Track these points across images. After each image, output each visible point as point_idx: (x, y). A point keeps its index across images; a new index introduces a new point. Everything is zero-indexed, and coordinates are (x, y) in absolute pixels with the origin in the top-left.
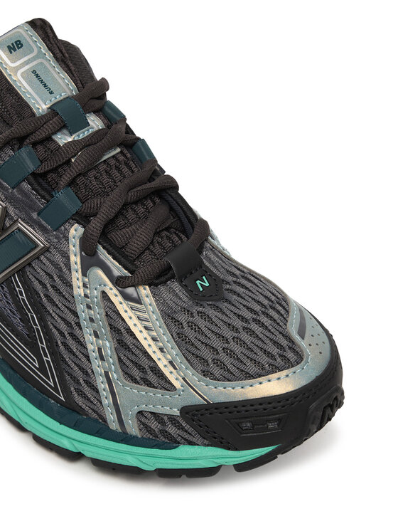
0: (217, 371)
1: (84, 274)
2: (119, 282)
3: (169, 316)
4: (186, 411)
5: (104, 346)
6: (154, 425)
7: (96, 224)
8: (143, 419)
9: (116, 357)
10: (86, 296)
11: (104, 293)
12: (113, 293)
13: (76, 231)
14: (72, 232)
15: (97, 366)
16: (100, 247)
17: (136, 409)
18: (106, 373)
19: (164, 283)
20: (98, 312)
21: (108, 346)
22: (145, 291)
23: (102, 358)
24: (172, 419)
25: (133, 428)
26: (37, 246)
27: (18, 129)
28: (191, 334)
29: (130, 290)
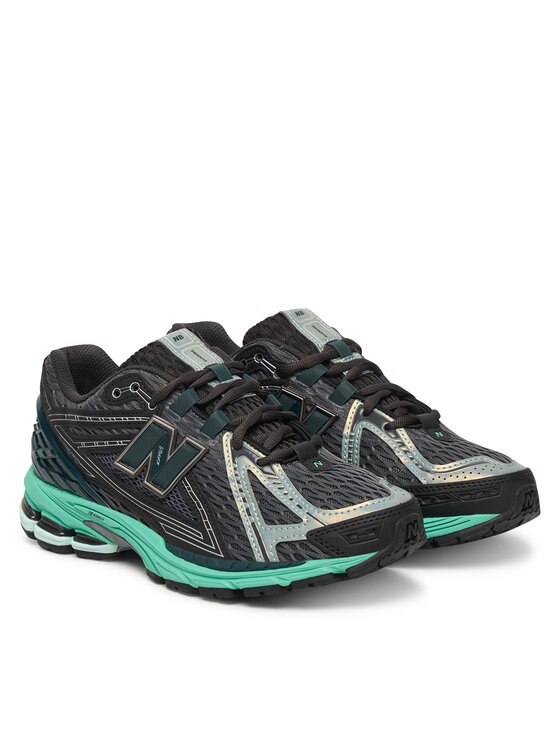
0: (331, 504)
1: (234, 462)
2: (261, 464)
3: (295, 480)
4: (310, 534)
5: (251, 506)
6: (289, 551)
7: (241, 429)
8: (280, 549)
9: (260, 512)
10: (236, 475)
11: (249, 471)
12: (256, 470)
13: (227, 437)
14: (225, 438)
15: (246, 521)
16: (245, 443)
17: (275, 543)
18: (253, 524)
19: (291, 462)
20: (246, 483)
21: (254, 506)
22: (277, 468)
23: (249, 514)
24: (301, 543)
25: (273, 556)
26: (200, 450)
27: (182, 377)
28: (312, 487)
29: (267, 469)
